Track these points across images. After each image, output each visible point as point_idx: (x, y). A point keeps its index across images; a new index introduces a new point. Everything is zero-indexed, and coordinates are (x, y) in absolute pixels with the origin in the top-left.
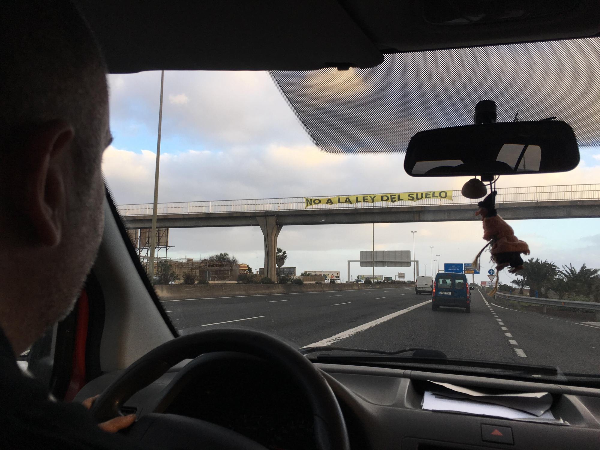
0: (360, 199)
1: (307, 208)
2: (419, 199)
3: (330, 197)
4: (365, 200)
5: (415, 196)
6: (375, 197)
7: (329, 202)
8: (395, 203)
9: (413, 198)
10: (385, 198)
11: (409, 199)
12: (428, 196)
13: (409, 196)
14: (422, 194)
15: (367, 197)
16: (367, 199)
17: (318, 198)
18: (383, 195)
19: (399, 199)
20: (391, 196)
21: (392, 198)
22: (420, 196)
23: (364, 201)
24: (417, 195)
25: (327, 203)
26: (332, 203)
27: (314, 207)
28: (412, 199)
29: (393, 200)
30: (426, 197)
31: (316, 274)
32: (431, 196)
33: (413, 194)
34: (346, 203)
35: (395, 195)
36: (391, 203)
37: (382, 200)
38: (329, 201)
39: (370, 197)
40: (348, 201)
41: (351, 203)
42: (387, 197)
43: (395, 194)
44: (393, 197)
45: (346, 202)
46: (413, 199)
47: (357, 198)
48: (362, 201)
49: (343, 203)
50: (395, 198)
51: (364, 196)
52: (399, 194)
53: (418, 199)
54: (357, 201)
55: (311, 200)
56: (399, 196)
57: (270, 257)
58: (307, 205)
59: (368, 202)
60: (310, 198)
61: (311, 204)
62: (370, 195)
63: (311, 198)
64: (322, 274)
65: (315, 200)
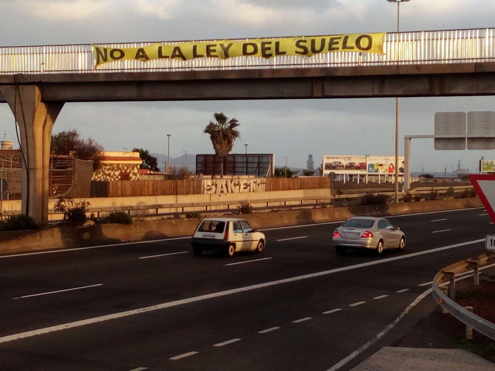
0: (202, 50)
1: (98, 68)
2: (318, 52)
3: (142, 46)
4: (212, 54)
5: (308, 45)
6: (230, 45)
7: (142, 57)
8: (270, 59)
9: (305, 48)
10: (250, 49)
11: (297, 52)
12: (333, 46)
13: (298, 45)
14: (323, 41)
15: (215, 45)
16: (215, 51)
17: (119, 47)
18: (247, 41)
19: (278, 53)
20: (263, 44)
21: (264, 50)
22: (318, 46)
23: (209, 55)
24: (313, 42)
25: (137, 57)
26: (147, 58)
27: (113, 66)
28: (302, 50)
29: (267, 52)
30: (331, 49)
31: (351, 164)
32: (340, 45)
33: (305, 41)
34: (174, 58)
35: (270, 43)
36: (264, 59)
37: (245, 53)
38: (141, 54)
39: (221, 45)
40: (178, 54)
41: (184, 59)
42: (255, 46)
43: (269, 40)
44: (266, 46)
45: (173, 56)
46: (305, 53)
47: (195, 48)
48: (205, 55)
49: (168, 57)
50: (269, 49)
51: (208, 43)
52: (277, 40)
53: (314, 51)
54: (195, 56)
55: (105, 50)
56: (277, 44)
57: (32, 170)
58: (98, 62)
59: (217, 56)
60: (102, 46)
61: (105, 60)
62: (221, 42)
63: (106, 46)
64: (366, 164)
65: (113, 51)
